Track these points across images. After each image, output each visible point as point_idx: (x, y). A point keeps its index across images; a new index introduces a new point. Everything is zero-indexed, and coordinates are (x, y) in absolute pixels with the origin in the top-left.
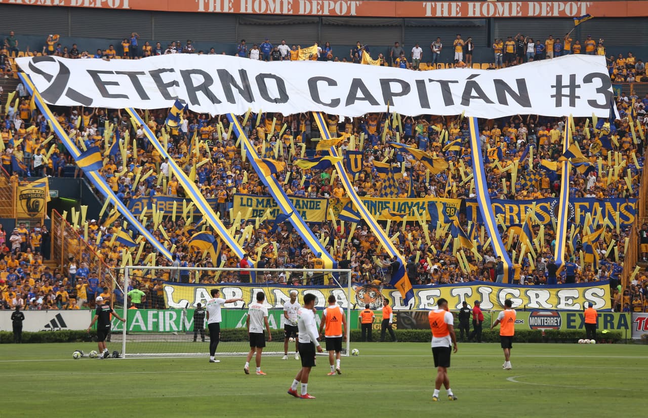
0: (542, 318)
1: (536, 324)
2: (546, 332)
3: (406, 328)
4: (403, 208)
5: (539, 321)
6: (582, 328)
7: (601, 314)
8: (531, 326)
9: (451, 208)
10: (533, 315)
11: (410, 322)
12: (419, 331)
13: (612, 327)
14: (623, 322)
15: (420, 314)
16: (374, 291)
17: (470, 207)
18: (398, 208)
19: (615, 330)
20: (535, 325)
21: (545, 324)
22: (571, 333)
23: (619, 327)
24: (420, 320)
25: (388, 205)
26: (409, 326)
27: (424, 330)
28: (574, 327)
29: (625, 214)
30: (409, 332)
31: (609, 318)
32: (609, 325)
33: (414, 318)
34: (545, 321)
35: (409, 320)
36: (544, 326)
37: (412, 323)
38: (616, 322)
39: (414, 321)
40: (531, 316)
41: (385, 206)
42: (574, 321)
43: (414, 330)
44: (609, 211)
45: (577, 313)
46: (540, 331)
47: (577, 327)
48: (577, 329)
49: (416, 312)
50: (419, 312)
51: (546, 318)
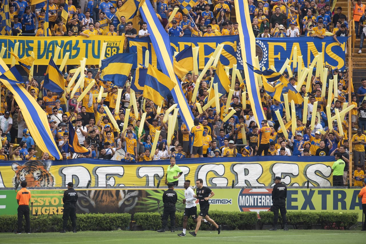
0: (256, 197)
1: (247, 205)
2: (262, 215)
3: (84, 213)
4: (51, 49)
5: (251, 201)
6: (305, 209)
7: (330, 191)
8: (241, 207)
9: (112, 48)
10: (243, 193)
11: (87, 204)
12: (102, 215)
13: (344, 207)
14: (357, 201)
15: (101, 193)
16: (40, 169)
17: (135, 48)
18: (45, 49)
19: (348, 211)
20: (245, 206)
21: (259, 204)
22: (295, 216)
23: (352, 208)
24: (100, 201)
25: (30, 45)
26: (87, 210)
27: (107, 215)
28: (296, 208)
29: (331, 57)
30: (88, 218)
31: (340, 196)
32: (340, 204)
33: (93, 199)
34: (259, 201)
35: (87, 201)
36: (257, 207)
37: (91, 204)
38: (348, 200)
39: (93, 202)
40: (241, 194)
41: (28, 45)
42: (296, 200)
43: (94, 215)
44: (311, 53)
45: (300, 191)
46: (255, 214)
47: (300, 207)
48: (299, 210)
49: (96, 191)
50: (100, 191)
51: (260, 197)
